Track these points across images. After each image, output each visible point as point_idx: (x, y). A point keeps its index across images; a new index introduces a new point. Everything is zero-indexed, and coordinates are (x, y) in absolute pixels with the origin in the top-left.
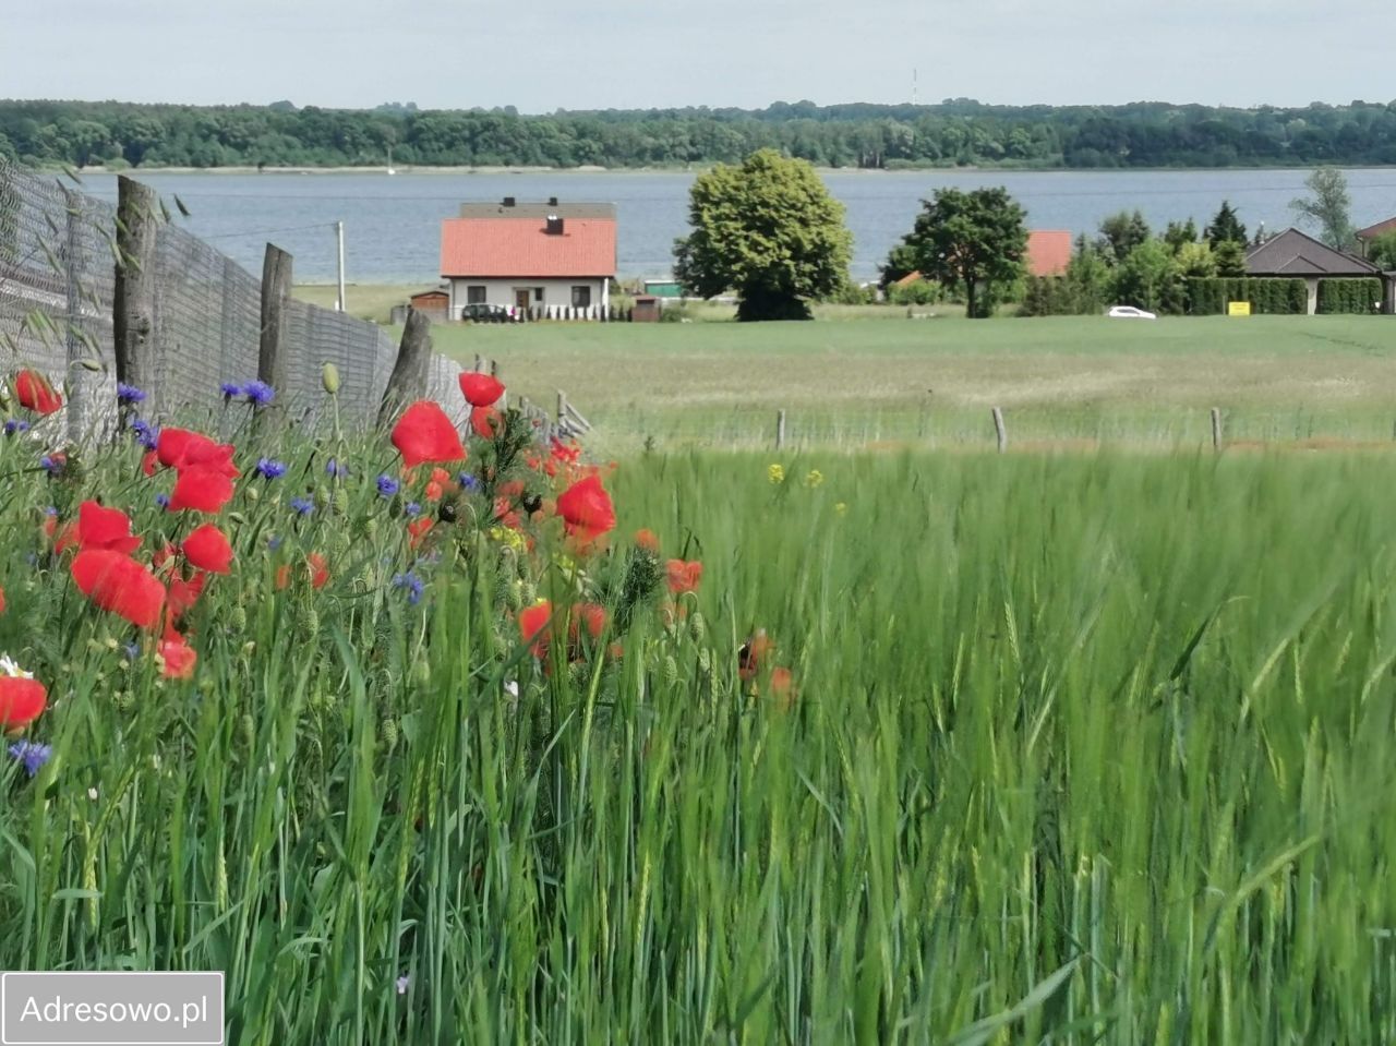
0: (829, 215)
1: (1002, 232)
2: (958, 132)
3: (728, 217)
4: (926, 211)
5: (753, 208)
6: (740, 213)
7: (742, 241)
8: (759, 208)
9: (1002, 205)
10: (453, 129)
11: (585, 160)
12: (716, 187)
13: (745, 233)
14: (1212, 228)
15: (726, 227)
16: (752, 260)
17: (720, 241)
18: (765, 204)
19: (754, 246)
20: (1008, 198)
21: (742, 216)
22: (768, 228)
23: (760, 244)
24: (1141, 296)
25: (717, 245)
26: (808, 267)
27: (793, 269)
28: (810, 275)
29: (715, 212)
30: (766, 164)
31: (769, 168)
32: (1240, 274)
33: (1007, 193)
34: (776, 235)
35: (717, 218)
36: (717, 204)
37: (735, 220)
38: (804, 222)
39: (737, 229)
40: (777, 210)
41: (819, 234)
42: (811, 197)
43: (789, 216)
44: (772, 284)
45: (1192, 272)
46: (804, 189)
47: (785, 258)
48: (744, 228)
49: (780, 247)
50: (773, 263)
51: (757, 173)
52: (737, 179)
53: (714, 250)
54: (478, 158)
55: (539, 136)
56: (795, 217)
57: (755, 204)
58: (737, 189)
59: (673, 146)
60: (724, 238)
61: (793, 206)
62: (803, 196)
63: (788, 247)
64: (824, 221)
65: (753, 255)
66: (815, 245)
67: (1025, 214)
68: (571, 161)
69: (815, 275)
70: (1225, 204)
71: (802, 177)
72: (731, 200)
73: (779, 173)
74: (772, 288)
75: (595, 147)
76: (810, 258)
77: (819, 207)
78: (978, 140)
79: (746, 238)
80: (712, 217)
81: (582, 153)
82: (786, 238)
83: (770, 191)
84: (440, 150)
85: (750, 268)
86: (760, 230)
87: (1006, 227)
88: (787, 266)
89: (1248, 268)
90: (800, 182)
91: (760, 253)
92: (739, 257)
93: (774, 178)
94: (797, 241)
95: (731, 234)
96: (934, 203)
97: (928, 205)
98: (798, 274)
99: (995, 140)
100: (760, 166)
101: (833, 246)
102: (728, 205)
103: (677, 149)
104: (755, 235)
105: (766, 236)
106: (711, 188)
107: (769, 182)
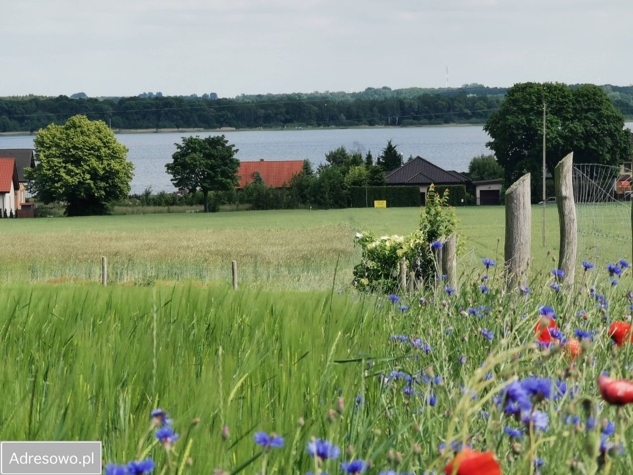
0: (115, 153)
1: (220, 162)
2: (444, 103)
3: (55, 156)
4: (179, 150)
5: (68, 150)
6: (61, 154)
7: (62, 170)
8: (71, 150)
9: (223, 145)
10: (145, 107)
11: (224, 124)
12: (48, 138)
13: (64, 165)
14: (382, 157)
15: (53, 161)
16: (67, 180)
17: (49, 170)
18: (75, 148)
19: (69, 172)
20: (227, 142)
21: (62, 155)
22: (77, 162)
23: (72, 171)
24: (322, 197)
25: (48, 172)
26: (102, 184)
27: (92, 185)
28: (105, 189)
29: (47, 153)
30: (78, 124)
31: (80, 127)
32: (382, 184)
33: (225, 139)
34: (82, 166)
35: (47, 157)
36: (49, 148)
37: (59, 157)
38: (99, 158)
39: (60, 163)
40: (83, 152)
41: (109, 165)
42: (104, 143)
43: (90, 154)
44: (80, 195)
45: (354, 183)
46: (100, 139)
47: (87, 180)
48: (63, 162)
49: (84, 173)
50: (79, 182)
51: (72, 130)
52: (61, 134)
53: (45, 175)
54: (160, 123)
55: (197, 110)
56: (94, 155)
57: (70, 148)
58: (60, 139)
59: (276, 114)
60: (51, 168)
61: (92, 148)
62: (99, 143)
63: (89, 173)
64: (113, 157)
65: (68, 177)
66: (107, 171)
67: (237, 151)
68: (215, 124)
69: (108, 189)
70: (389, 143)
71: (100, 132)
72: (58, 146)
73: (85, 129)
74: (80, 197)
75: (229, 115)
76: (104, 178)
77: (109, 149)
78: (456, 108)
79: (65, 168)
80: (45, 156)
81: (222, 119)
82: (88, 168)
83: (79, 140)
84: (138, 120)
85: (66, 185)
86: (72, 163)
87: (223, 158)
88: (89, 184)
89: (387, 181)
90: (98, 134)
91: (72, 177)
92: (60, 179)
93: (82, 133)
94: (94, 169)
95: (56, 166)
96: (183, 145)
97: (179, 147)
98: (97, 189)
99: (466, 107)
100: (74, 126)
101: (118, 172)
102: (54, 149)
103: (279, 116)
104: (70, 166)
105: (77, 167)
106: (45, 138)
107: (79, 134)
